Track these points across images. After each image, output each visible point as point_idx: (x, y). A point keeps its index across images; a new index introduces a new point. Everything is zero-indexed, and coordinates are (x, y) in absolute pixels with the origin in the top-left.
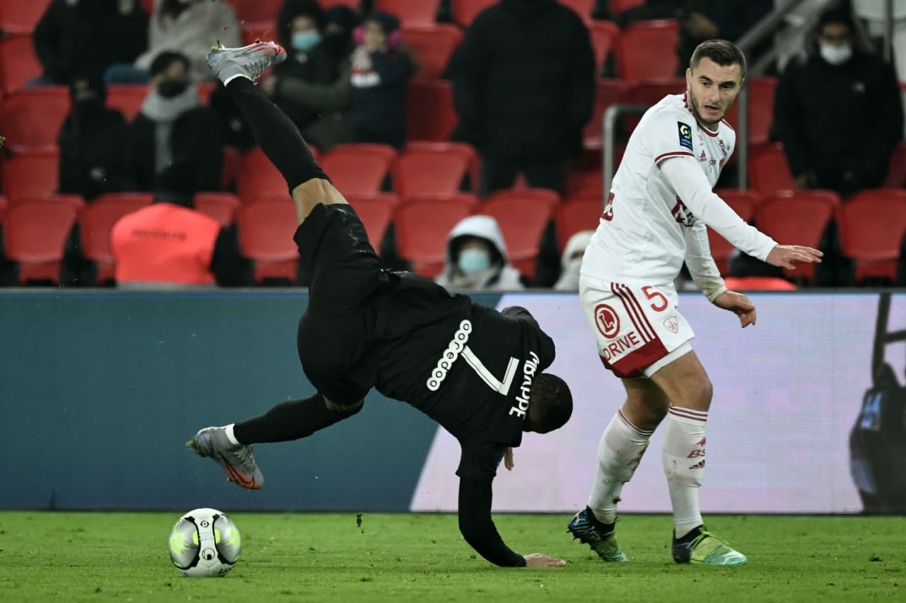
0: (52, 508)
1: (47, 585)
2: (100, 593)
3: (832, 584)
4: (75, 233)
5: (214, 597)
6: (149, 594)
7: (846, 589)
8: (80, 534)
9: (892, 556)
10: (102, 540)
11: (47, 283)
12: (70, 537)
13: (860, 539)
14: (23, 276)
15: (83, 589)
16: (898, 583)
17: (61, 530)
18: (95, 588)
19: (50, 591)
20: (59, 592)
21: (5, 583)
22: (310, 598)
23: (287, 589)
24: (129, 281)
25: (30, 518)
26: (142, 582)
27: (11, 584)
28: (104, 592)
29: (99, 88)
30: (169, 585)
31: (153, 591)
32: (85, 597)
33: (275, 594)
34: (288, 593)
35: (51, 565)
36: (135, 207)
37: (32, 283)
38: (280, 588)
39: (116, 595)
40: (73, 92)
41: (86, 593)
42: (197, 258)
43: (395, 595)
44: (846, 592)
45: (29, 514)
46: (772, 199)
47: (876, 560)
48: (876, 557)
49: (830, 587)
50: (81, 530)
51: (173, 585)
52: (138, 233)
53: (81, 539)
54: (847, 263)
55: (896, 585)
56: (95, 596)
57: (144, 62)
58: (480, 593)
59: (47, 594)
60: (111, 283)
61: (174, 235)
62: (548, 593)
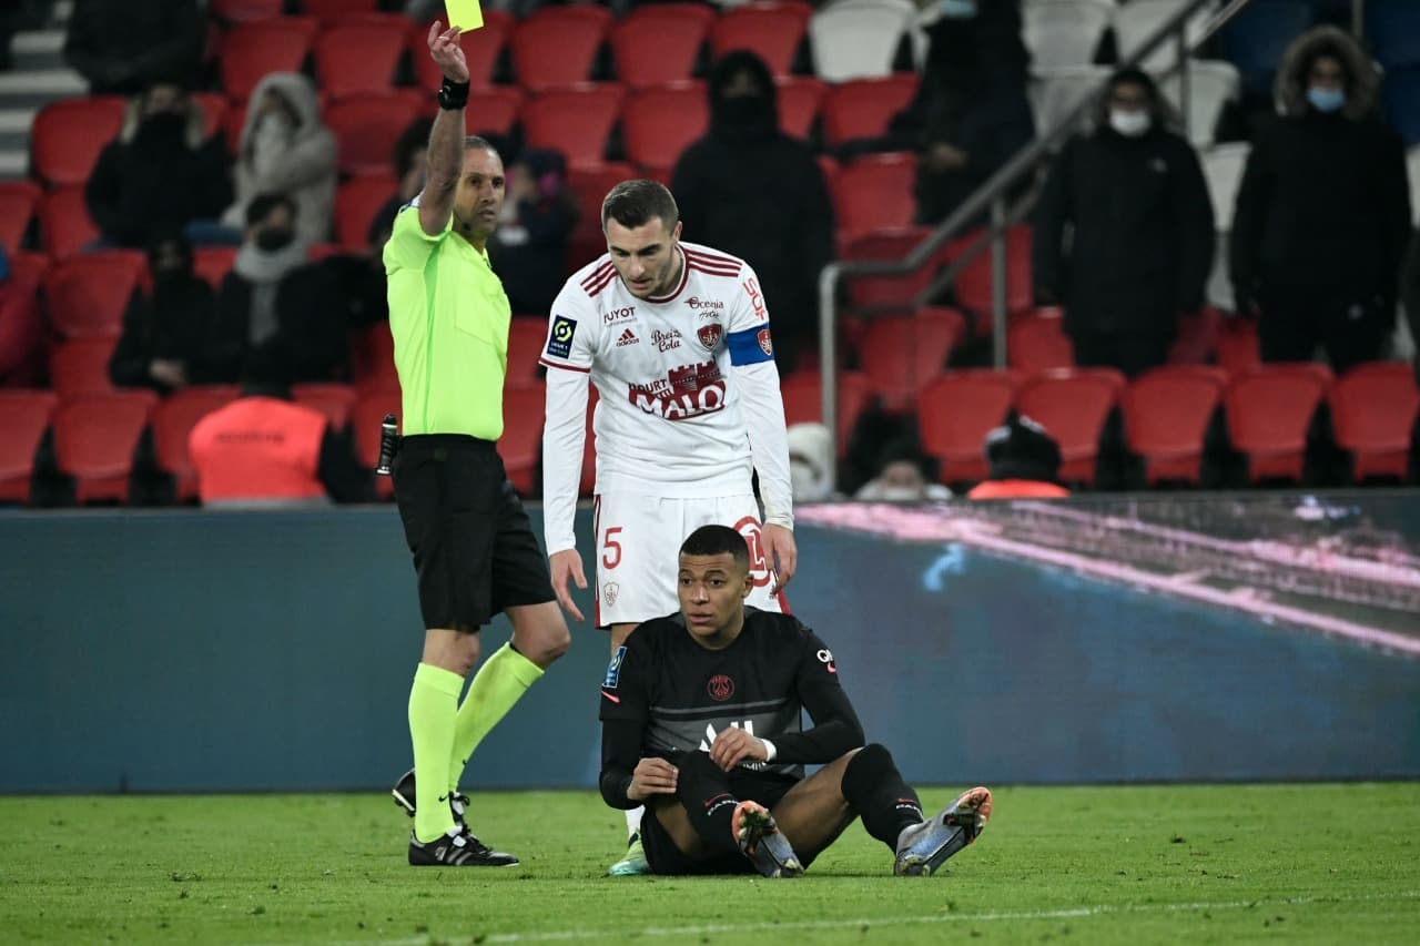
0: (123, 790)
1: (117, 889)
2: (186, 899)
3: (1123, 873)
4: (147, 439)
5: (332, 902)
6: (249, 900)
7: (1140, 880)
8: (159, 824)
9: (1200, 836)
10: (188, 831)
11: (111, 502)
12: (147, 828)
13: (1158, 815)
14: (82, 494)
15: (165, 895)
16: (1207, 871)
17: (134, 818)
18: (179, 893)
19: (122, 898)
20: (133, 899)
21: (64, 889)
22: (455, 902)
23: (425, 891)
24: (217, 501)
25: (95, 805)
26: (239, 885)
27: (73, 889)
28: (191, 897)
29: (186, 251)
30: (275, 887)
31: (254, 896)
32: (167, 904)
33: (411, 897)
34: (426, 895)
35: (122, 865)
36: (218, 404)
37: (92, 503)
38: (417, 890)
39: (206, 902)
40: (154, 257)
41: (168, 899)
42: (299, 467)
43: (563, 896)
44: (1140, 883)
45: (93, 799)
46: (1038, 382)
47: (1179, 841)
48: (1178, 837)
49: (1119, 877)
50: (160, 819)
51: (279, 887)
52: (223, 437)
53: (161, 829)
54: (1136, 461)
55: (1204, 873)
56: (180, 902)
57: (235, 217)
58: (671, 892)
59: (119, 902)
60: (194, 501)
61: (268, 438)
62: (759, 891)
